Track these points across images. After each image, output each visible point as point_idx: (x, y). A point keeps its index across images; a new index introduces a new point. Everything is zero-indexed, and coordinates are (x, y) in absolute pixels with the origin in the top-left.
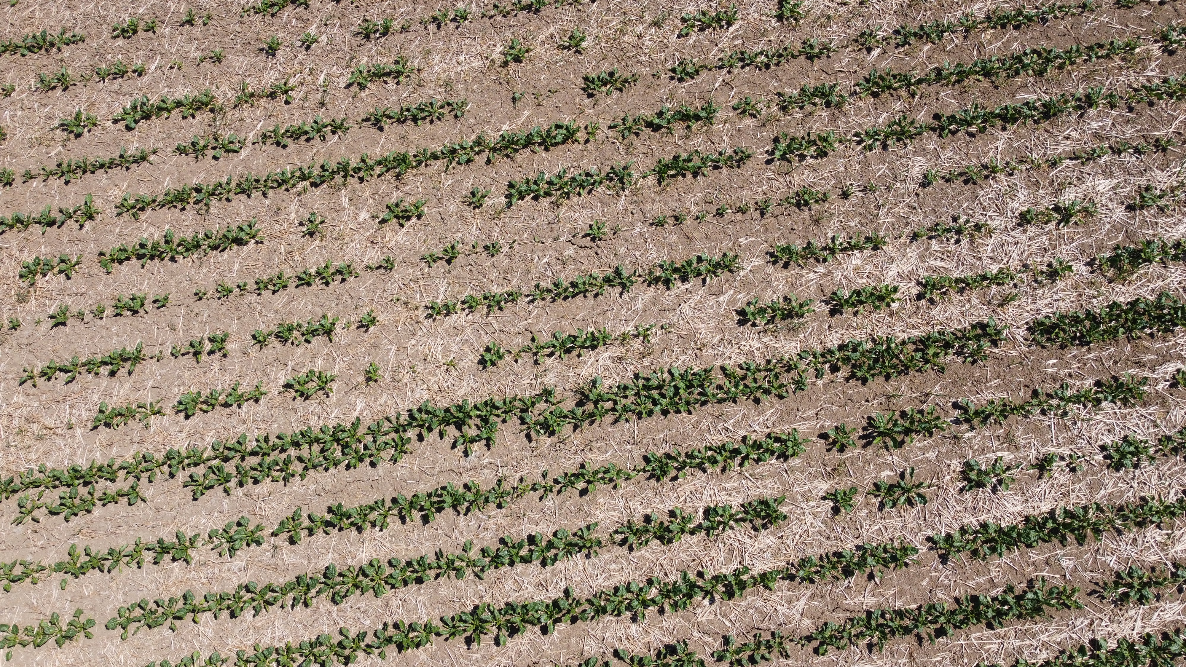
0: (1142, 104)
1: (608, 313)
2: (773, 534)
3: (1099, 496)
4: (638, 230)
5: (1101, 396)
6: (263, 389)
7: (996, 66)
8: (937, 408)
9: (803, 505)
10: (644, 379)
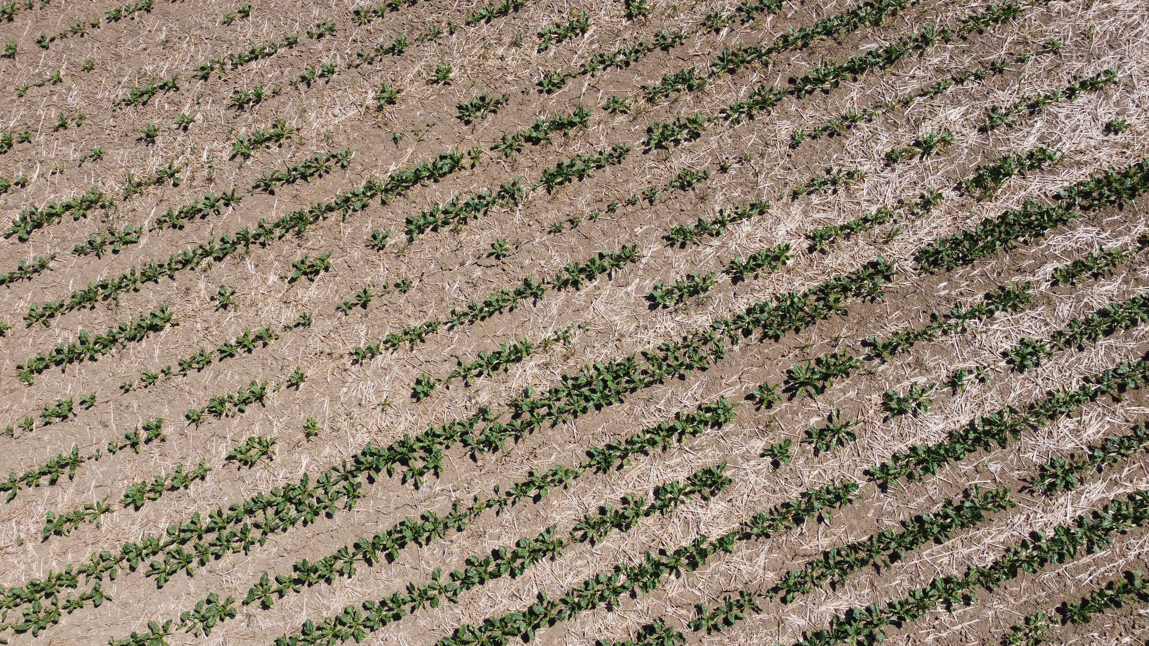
0: (973, 34)
1: (526, 324)
2: (722, 500)
3: (1010, 399)
4: (538, 240)
5: (992, 307)
6: (207, 466)
7: (836, 23)
8: (848, 349)
9: (745, 466)
10: (572, 379)
